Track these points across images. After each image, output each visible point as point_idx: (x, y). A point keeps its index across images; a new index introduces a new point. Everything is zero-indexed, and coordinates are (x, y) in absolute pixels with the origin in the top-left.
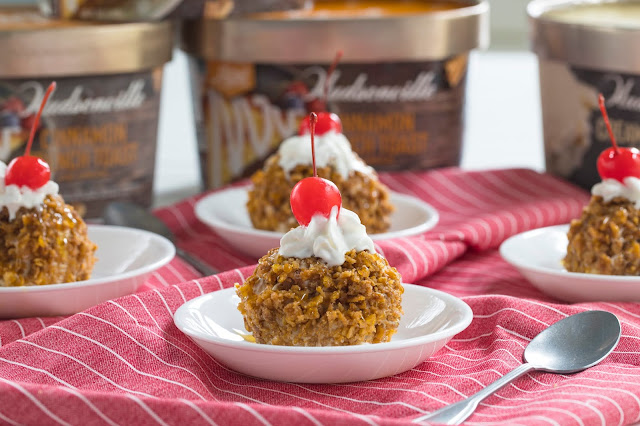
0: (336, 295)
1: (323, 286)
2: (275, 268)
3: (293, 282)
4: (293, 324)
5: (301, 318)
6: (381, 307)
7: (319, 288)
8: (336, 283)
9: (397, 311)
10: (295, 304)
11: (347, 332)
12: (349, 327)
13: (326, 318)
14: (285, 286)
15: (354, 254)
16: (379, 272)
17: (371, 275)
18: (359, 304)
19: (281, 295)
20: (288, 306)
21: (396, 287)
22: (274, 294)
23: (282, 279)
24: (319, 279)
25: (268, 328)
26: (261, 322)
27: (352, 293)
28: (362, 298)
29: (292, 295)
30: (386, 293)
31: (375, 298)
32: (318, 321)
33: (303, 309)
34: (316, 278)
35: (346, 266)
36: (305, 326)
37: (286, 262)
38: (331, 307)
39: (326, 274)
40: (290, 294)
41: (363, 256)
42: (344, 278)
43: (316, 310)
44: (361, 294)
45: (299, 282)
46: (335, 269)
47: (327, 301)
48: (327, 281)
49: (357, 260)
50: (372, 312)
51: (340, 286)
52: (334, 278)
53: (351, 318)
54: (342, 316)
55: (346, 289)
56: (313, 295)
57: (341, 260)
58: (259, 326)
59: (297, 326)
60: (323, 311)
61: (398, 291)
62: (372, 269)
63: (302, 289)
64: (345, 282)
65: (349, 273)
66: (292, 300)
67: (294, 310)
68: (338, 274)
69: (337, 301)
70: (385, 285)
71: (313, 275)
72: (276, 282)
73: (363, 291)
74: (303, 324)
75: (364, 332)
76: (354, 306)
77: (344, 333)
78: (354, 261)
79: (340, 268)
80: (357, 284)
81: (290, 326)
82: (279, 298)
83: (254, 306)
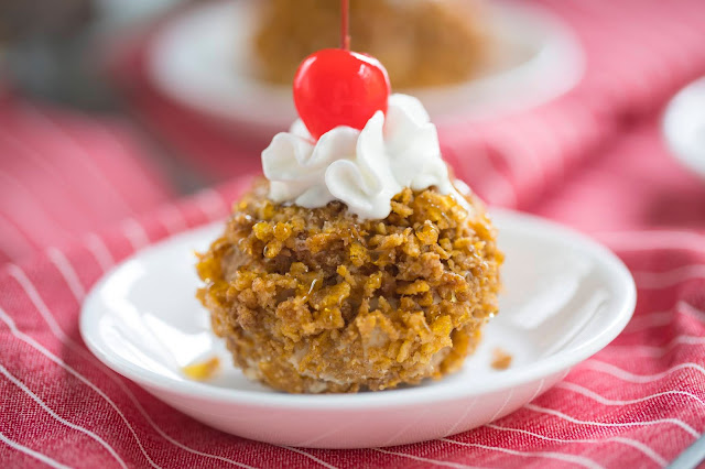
0: (374, 282)
1: (350, 264)
2: (259, 230)
3: (294, 258)
4: (295, 338)
5: (309, 328)
6: (461, 298)
7: (343, 270)
8: (375, 257)
9: (491, 299)
10: (298, 301)
11: (398, 351)
12: (401, 342)
13: (356, 330)
14: (280, 266)
15: (408, 197)
16: (455, 230)
17: (442, 235)
18: (420, 296)
19: (270, 284)
20: (284, 305)
21: (488, 256)
22: (258, 283)
23: (272, 252)
24: (342, 249)
25: (250, 341)
26: (237, 329)
27: (404, 277)
28: (424, 287)
29: (293, 283)
30: (472, 270)
31: (449, 284)
32: (341, 331)
33: (312, 310)
34: (338, 248)
35: (393, 221)
36: (317, 342)
37: (280, 216)
38: (366, 306)
39: (355, 240)
40: (289, 282)
41: (425, 200)
42: (389, 249)
43: (338, 312)
44: (421, 278)
45: (304, 257)
46: (371, 229)
47: (358, 292)
48: (358, 253)
49: (413, 210)
50: (445, 311)
51: (381, 263)
52: (372, 247)
53: (404, 325)
54: (387, 323)
55: (393, 270)
56: (332, 280)
57: (384, 210)
58: (235, 337)
59: (304, 341)
60: (351, 312)
61: (493, 262)
62: (443, 225)
63: (311, 269)
64: (392, 255)
65: (398, 238)
66: (293, 293)
67: (295, 313)
68: (378, 238)
69: (378, 293)
70: (468, 253)
71: (330, 242)
72: (263, 256)
73: (426, 274)
74: (314, 337)
75: (429, 349)
76: (410, 302)
77: (391, 353)
78: (408, 211)
79: (382, 227)
80: (415, 260)
81: (291, 340)
82: (269, 290)
83: (222, 301)
